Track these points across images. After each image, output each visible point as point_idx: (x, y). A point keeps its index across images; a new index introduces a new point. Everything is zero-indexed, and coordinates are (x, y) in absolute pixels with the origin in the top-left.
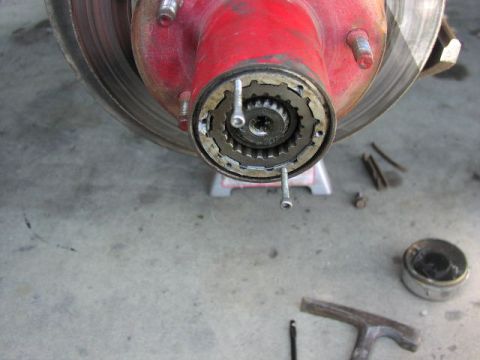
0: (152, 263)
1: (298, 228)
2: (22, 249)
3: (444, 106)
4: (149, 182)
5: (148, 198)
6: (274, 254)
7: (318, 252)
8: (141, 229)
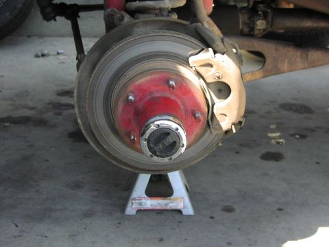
0: (94, 242)
1: (175, 229)
2: (15, 237)
3: (265, 174)
4: (87, 208)
5: (88, 214)
6: (161, 240)
7: (186, 239)
8: (85, 228)
